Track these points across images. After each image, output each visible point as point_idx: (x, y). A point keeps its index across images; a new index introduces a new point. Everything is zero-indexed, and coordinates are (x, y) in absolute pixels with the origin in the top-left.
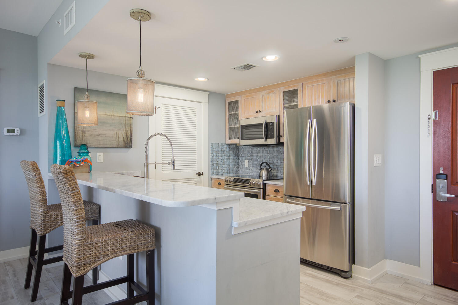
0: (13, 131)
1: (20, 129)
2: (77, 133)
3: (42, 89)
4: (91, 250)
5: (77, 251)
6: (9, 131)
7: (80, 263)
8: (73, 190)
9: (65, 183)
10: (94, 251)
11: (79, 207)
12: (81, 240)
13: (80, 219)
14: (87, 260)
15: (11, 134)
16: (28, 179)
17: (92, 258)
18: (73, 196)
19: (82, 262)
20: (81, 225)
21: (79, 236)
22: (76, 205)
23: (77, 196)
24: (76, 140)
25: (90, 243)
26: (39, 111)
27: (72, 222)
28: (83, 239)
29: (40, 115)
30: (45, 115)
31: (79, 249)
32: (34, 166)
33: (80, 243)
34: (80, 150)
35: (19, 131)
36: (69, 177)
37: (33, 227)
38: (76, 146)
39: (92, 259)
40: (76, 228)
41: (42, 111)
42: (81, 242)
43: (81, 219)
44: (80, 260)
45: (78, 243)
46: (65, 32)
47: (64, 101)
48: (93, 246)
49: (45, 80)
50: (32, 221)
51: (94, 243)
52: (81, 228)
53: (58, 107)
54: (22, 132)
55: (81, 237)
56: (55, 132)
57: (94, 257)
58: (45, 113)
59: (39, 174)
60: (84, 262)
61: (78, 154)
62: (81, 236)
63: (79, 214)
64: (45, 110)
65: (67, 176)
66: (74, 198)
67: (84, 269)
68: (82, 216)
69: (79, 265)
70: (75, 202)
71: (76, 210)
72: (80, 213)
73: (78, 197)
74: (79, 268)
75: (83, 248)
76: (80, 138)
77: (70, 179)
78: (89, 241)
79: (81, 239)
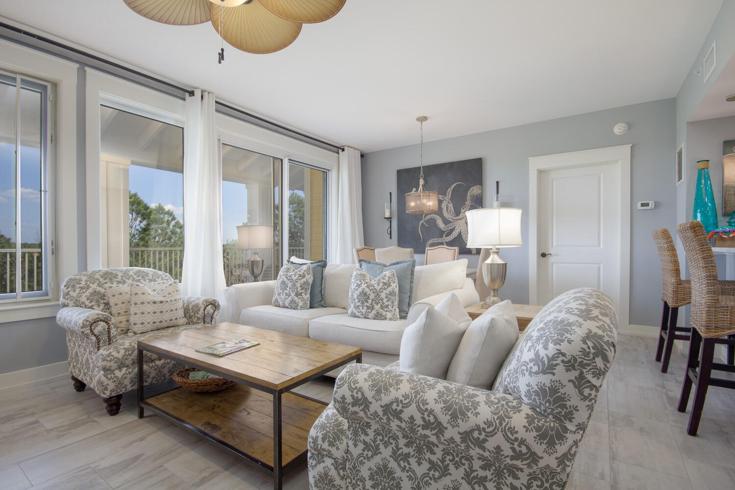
0: (647, 205)
1: (655, 202)
2: (726, 198)
3: (680, 154)
4: (725, 314)
5: (707, 310)
6: (643, 205)
7: (710, 324)
8: (701, 246)
9: (692, 239)
10: (729, 316)
11: (710, 265)
12: (712, 300)
13: (710, 277)
14: (720, 324)
15: (645, 208)
16: (660, 248)
17: (727, 323)
18: (703, 251)
19: (712, 324)
20: (712, 284)
21: (709, 295)
22: (705, 261)
23: (707, 252)
24: (725, 207)
25: (723, 305)
26: (677, 179)
27: (701, 280)
28: (715, 300)
29: (678, 184)
30: (683, 182)
31: (709, 309)
32: (665, 233)
33: (710, 302)
34: (730, 219)
35: (654, 204)
36: (697, 231)
37: (665, 299)
38: (725, 215)
39: (725, 324)
40: (705, 286)
41: (680, 178)
42: (712, 302)
43: (712, 278)
44: (710, 321)
45: (708, 302)
46: (705, 80)
47: (708, 161)
48: (727, 310)
49: (683, 143)
50: (663, 294)
51: (730, 308)
52: (712, 288)
53: (699, 170)
54: (657, 205)
55: (712, 297)
56: (695, 199)
57: (728, 322)
58: (683, 180)
59: (671, 242)
60: (715, 324)
61: (727, 224)
62: (713, 295)
63: (710, 272)
64: (683, 177)
65: (695, 231)
66: (704, 254)
67: (715, 332)
68: (713, 274)
69: (709, 326)
70: (705, 259)
71: (706, 267)
72: (711, 270)
73: (709, 253)
74: (709, 329)
75: (713, 309)
76: (731, 203)
77: (698, 234)
78: (723, 304)
79: (712, 298)
